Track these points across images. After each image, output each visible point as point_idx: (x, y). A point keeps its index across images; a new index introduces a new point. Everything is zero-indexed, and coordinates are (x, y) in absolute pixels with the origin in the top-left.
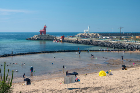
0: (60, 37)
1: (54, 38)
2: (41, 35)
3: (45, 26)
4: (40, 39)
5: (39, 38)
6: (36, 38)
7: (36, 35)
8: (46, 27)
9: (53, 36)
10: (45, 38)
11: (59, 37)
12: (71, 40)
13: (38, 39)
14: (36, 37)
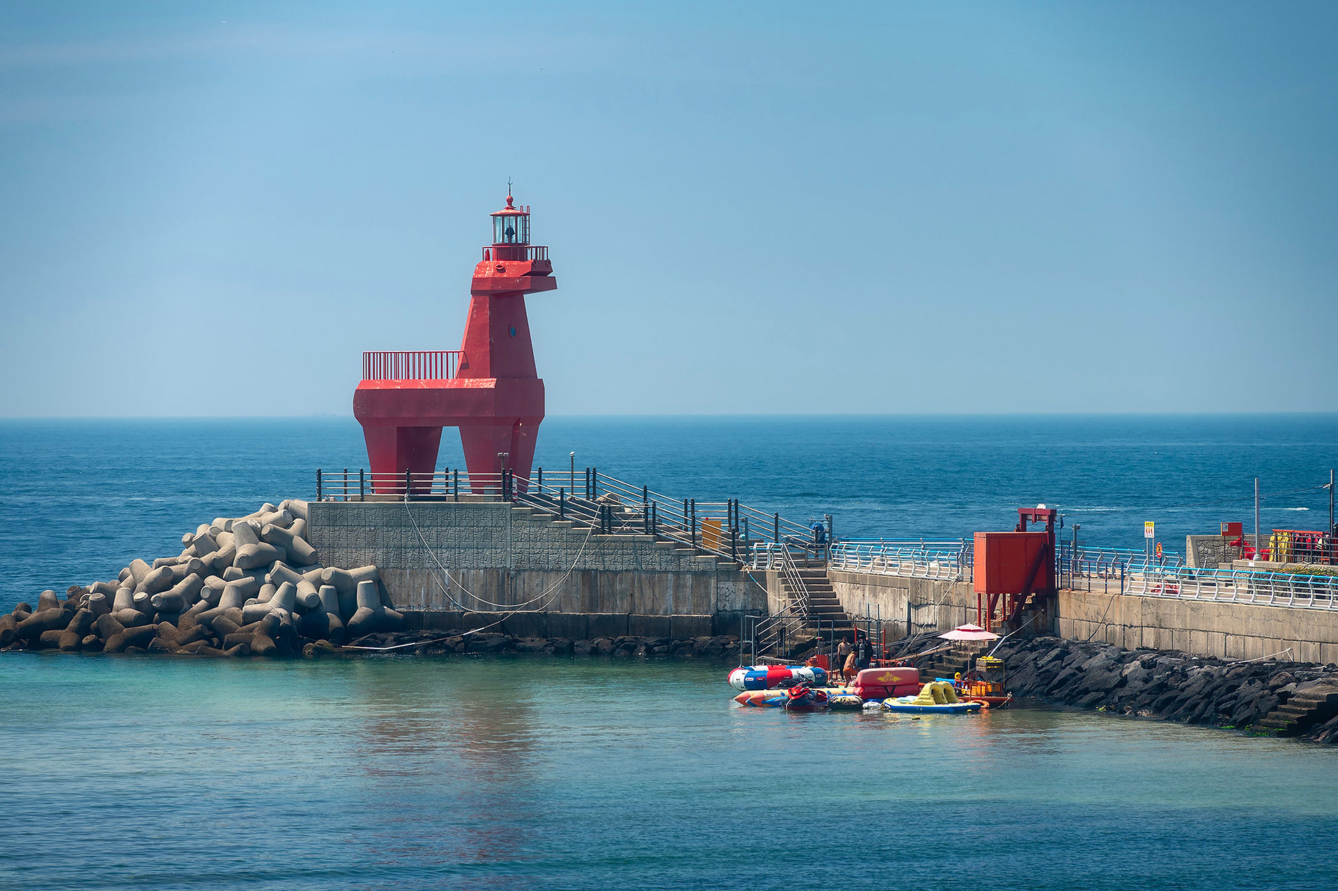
0: (938, 569)
1: (777, 601)
2: (394, 518)
3: (511, 250)
4: (379, 626)
5: (343, 592)
6: (270, 602)
7: (265, 517)
8: (541, 276)
9: (738, 544)
10: (503, 581)
11: (907, 568)
12: (1259, 650)
13: (307, 612)
14: (257, 566)
